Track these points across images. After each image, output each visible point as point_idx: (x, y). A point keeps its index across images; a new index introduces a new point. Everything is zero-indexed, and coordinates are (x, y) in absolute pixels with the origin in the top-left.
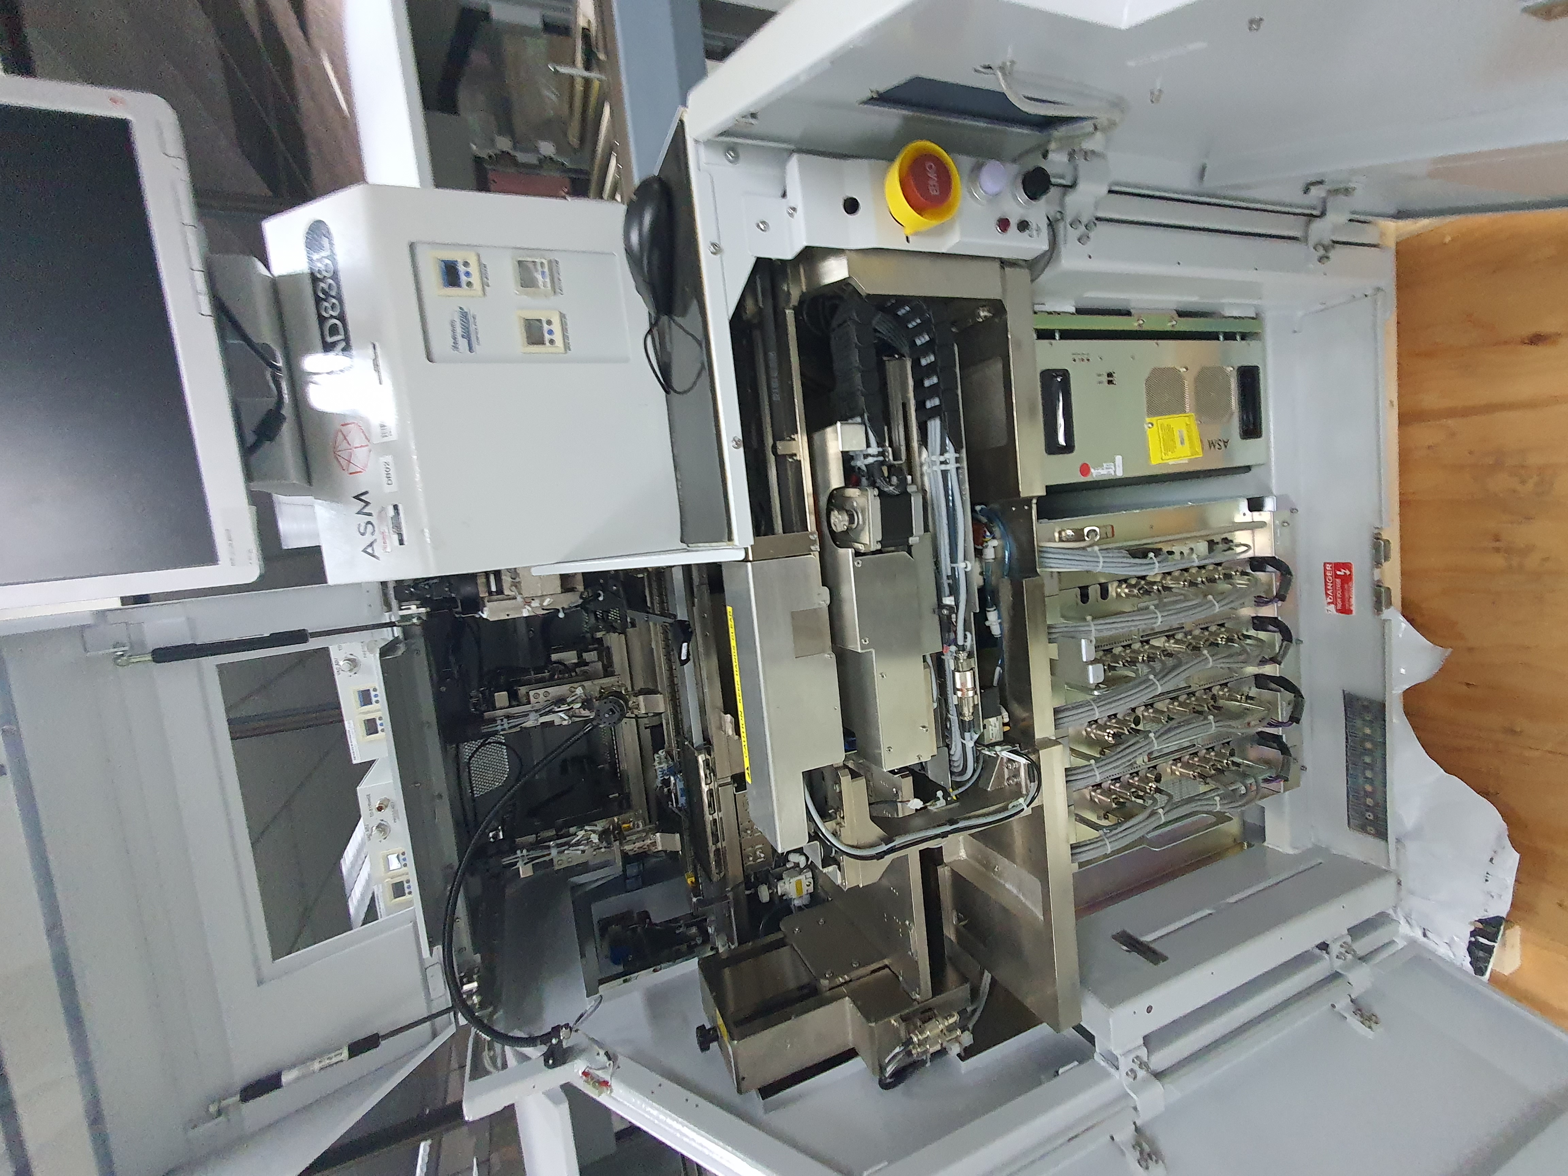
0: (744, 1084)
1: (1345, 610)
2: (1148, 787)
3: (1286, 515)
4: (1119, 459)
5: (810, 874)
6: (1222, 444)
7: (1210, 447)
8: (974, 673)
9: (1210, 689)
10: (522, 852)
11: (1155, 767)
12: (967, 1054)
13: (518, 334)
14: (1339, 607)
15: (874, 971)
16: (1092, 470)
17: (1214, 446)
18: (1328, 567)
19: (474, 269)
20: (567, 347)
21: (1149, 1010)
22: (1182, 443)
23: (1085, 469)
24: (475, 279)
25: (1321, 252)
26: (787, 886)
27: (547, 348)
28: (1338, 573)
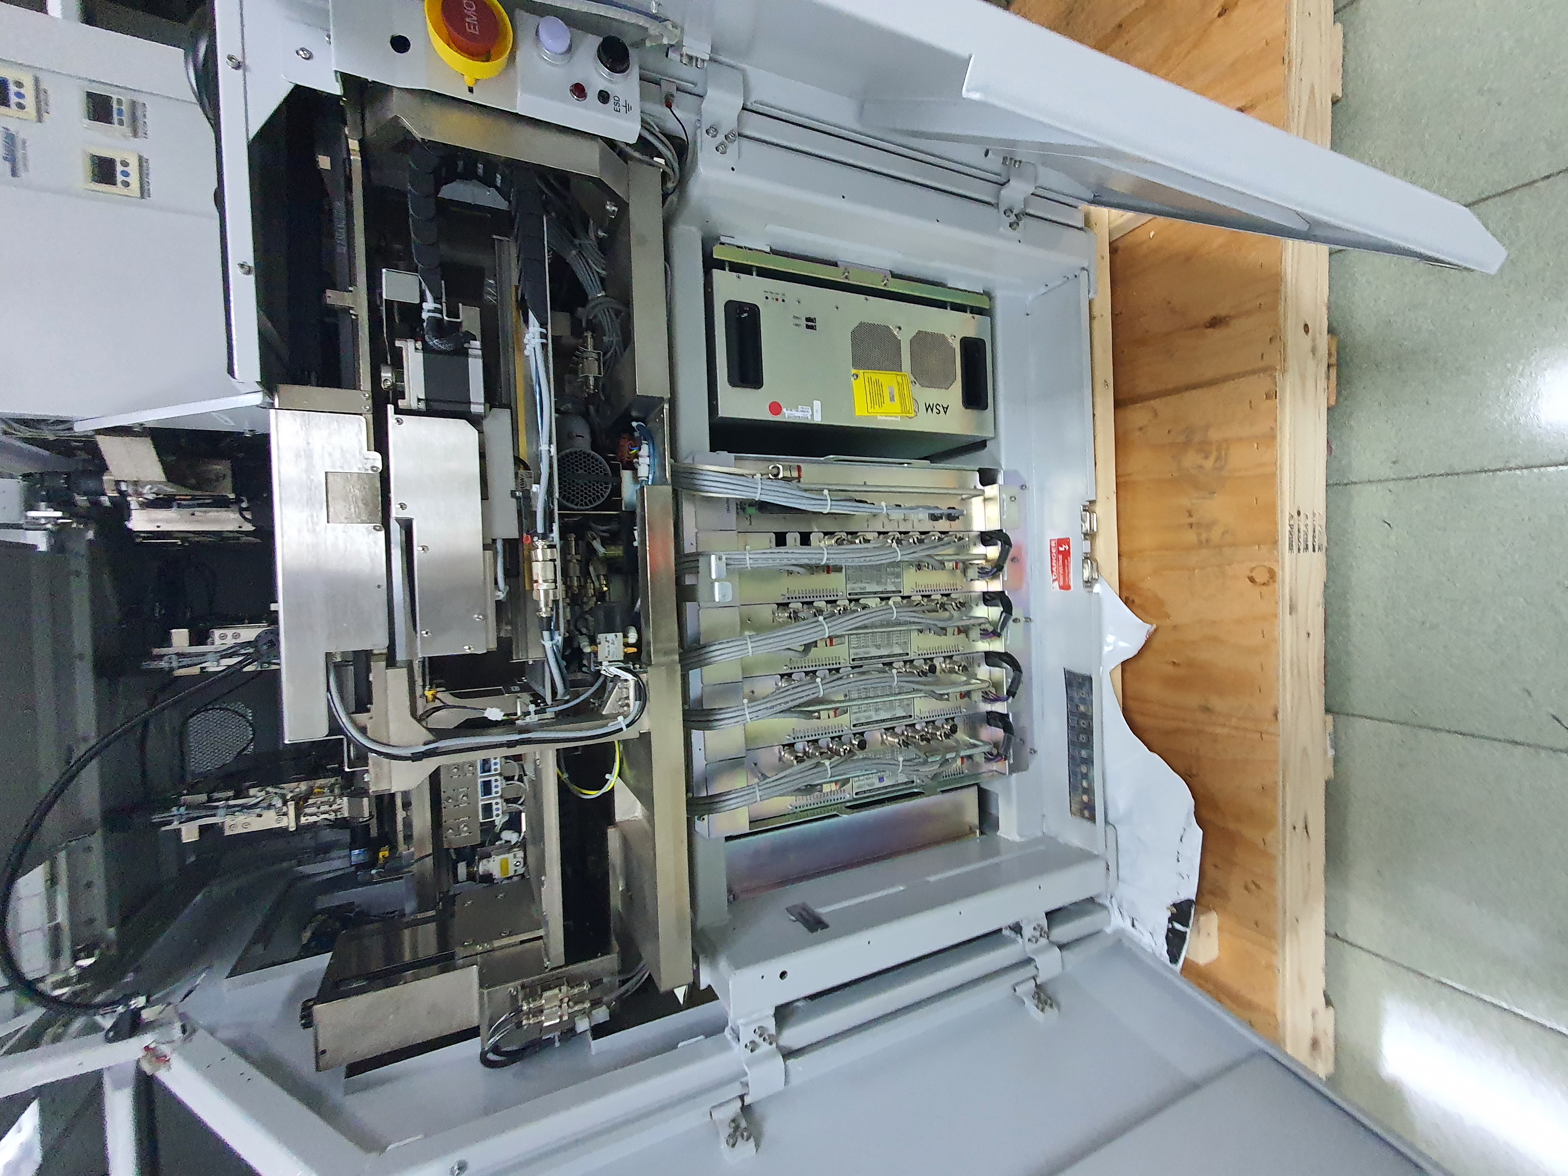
0: (324, 1060)
1: (1066, 587)
2: (841, 750)
3: (1015, 490)
4: (817, 404)
5: (520, 854)
6: (941, 409)
7: (927, 410)
8: (555, 566)
9: (931, 659)
10: (178, 810)
11: (862, 734)
12: (599, 1031)
13: (82, 171)
14: (1061, 583)
15: (522, 942)
16: (784, 410)
17: (932, 410)
18: (1053, 542)
19: (28, 90)
20: (144, 192)
21: (783, 975)
22: (892, 399)
23: (775, 408)
24: (29, 101)
25: (1013, 218)
26: (491, 863)
27: (119, 189)
28: (1061, 549)
